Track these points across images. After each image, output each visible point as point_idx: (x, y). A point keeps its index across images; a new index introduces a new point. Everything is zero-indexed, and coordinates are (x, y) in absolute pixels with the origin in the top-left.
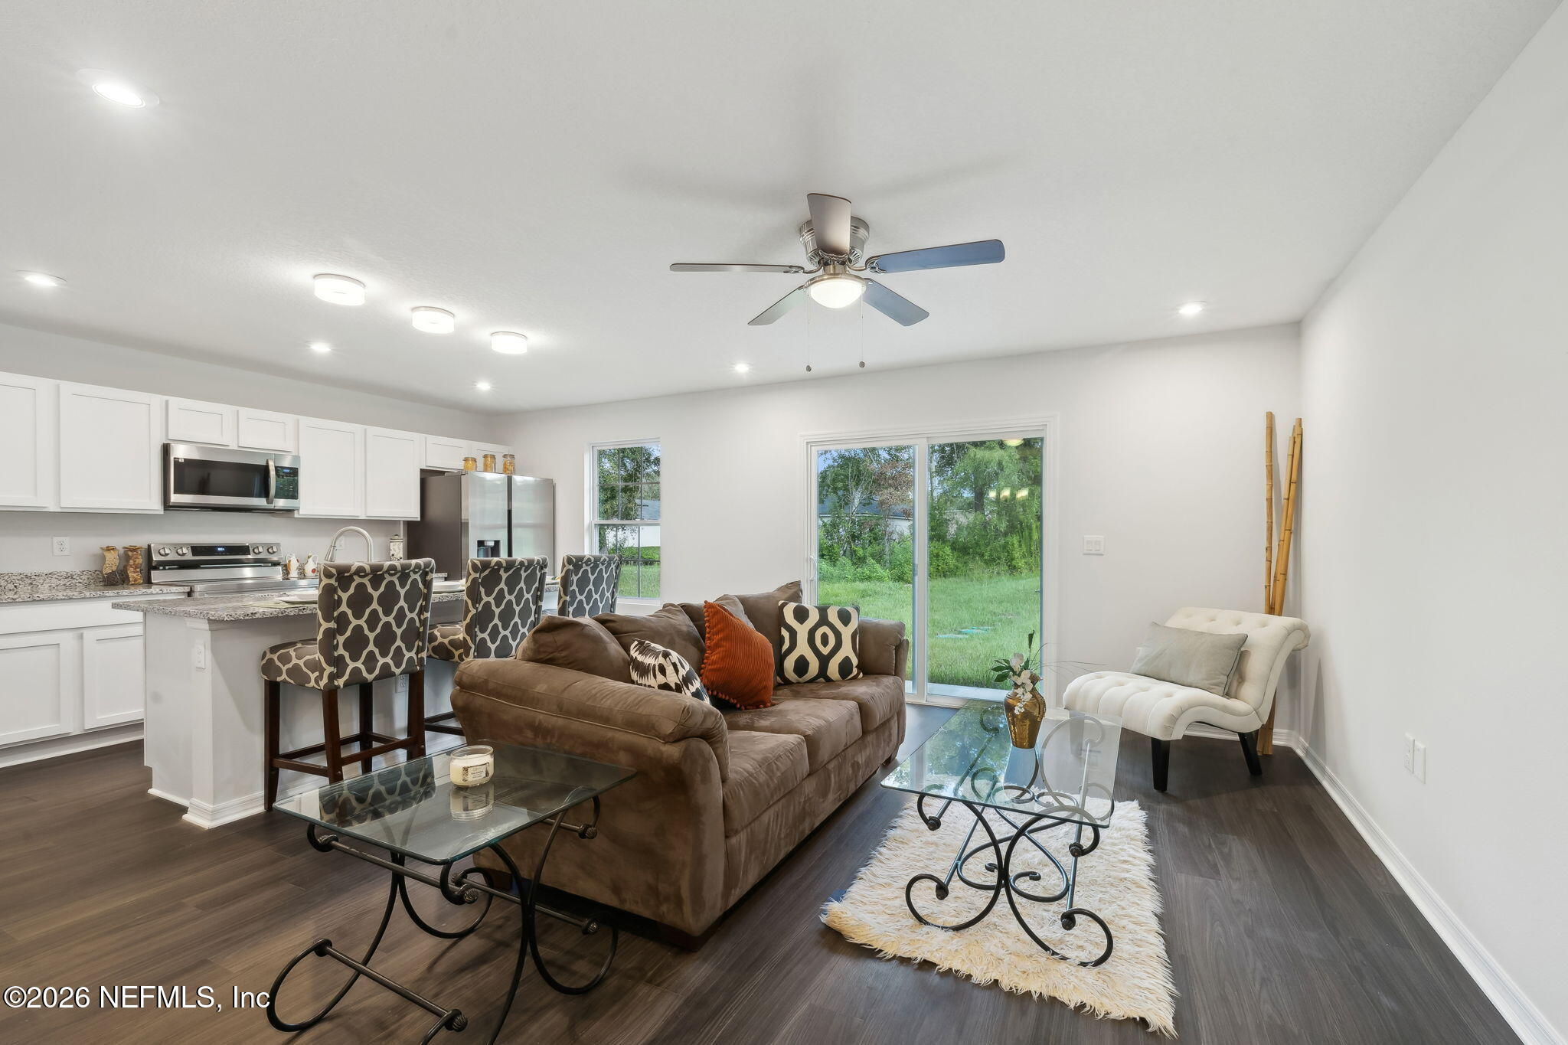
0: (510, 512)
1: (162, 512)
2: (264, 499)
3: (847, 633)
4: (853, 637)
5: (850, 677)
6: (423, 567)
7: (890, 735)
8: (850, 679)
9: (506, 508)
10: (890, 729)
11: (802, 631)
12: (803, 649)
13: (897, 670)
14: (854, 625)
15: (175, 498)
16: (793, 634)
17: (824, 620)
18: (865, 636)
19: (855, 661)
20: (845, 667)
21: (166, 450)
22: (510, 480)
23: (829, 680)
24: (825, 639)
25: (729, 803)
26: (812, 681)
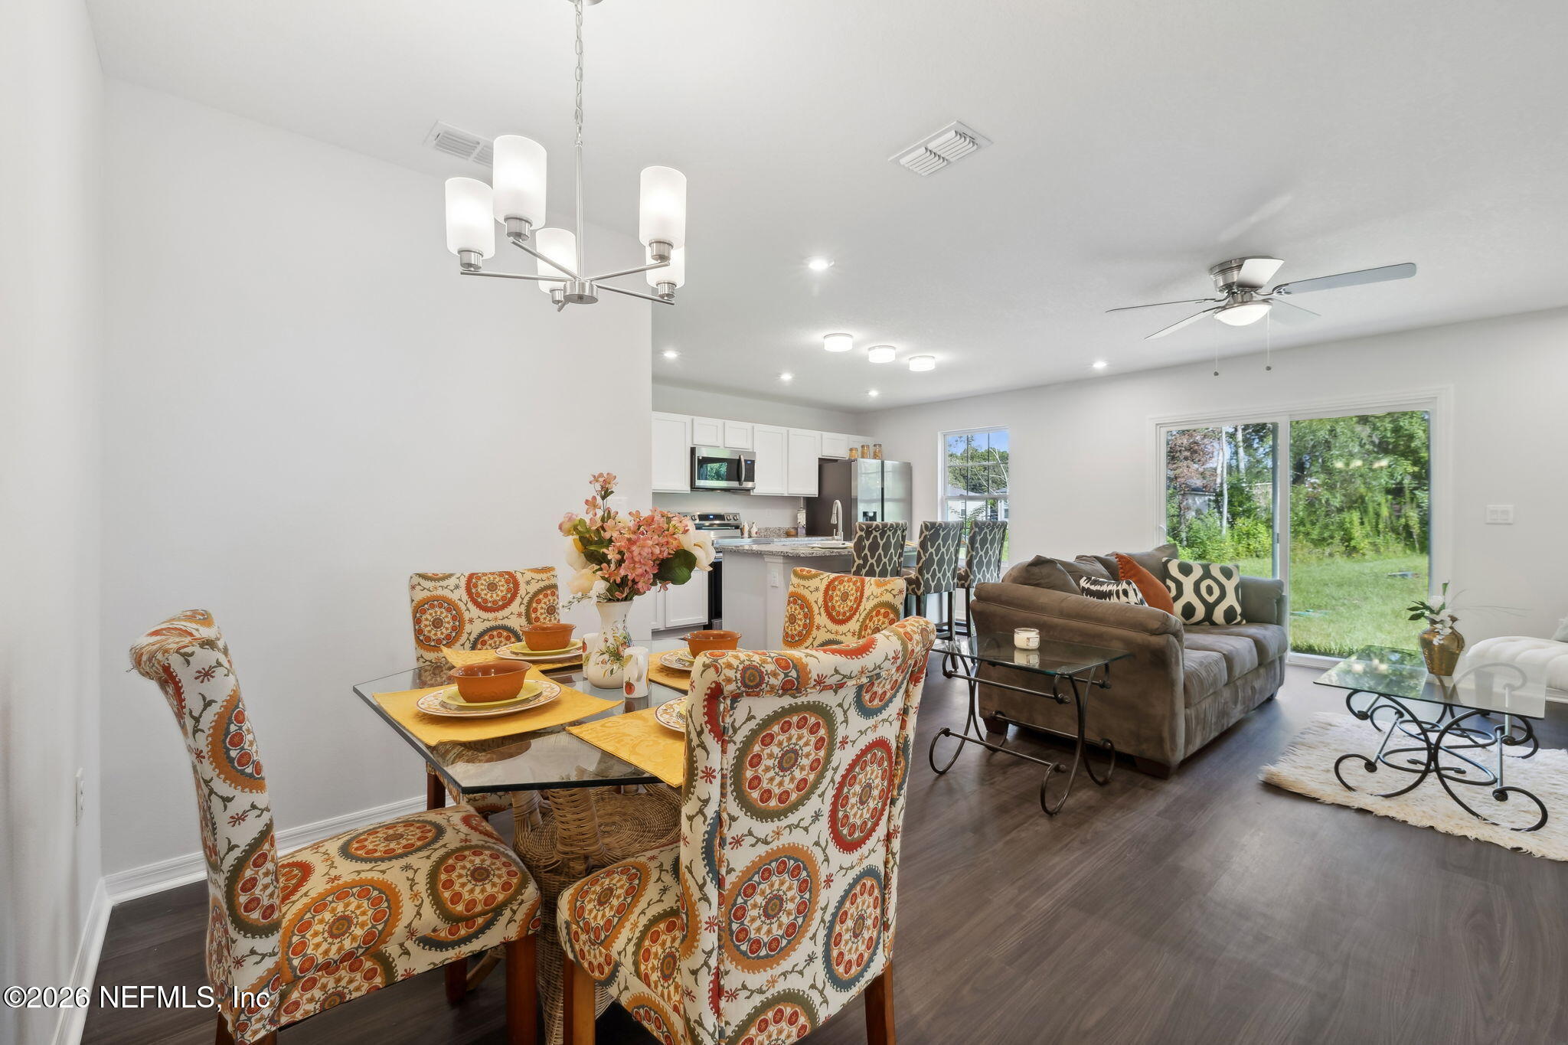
0: (883, 489)
1: (689, 492)
2: (737, 482)
3: (1230, 586)
4: (1236, 589)
5: (1235, 622)
6: (881, 527)
7: (1275, 674)
8: (1235, 624)
9: (880, 487)
10: (1275, 669)
11: (1188, 583)
12: (1189, 596)
13: (1279, 621)
14: (1235, 581)
15: (700, 483)
16: (1179, 585)
17: (1207, 574)
18: (1245, 589)
19: (1239, 610)
20: (1230, 614)
21: (693, 451)
22: (883, 464)
23: (1213, 624)
24: (1210, 590)
25: (1188, 684)
26: (1198, 623)
